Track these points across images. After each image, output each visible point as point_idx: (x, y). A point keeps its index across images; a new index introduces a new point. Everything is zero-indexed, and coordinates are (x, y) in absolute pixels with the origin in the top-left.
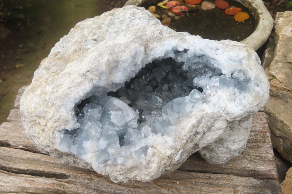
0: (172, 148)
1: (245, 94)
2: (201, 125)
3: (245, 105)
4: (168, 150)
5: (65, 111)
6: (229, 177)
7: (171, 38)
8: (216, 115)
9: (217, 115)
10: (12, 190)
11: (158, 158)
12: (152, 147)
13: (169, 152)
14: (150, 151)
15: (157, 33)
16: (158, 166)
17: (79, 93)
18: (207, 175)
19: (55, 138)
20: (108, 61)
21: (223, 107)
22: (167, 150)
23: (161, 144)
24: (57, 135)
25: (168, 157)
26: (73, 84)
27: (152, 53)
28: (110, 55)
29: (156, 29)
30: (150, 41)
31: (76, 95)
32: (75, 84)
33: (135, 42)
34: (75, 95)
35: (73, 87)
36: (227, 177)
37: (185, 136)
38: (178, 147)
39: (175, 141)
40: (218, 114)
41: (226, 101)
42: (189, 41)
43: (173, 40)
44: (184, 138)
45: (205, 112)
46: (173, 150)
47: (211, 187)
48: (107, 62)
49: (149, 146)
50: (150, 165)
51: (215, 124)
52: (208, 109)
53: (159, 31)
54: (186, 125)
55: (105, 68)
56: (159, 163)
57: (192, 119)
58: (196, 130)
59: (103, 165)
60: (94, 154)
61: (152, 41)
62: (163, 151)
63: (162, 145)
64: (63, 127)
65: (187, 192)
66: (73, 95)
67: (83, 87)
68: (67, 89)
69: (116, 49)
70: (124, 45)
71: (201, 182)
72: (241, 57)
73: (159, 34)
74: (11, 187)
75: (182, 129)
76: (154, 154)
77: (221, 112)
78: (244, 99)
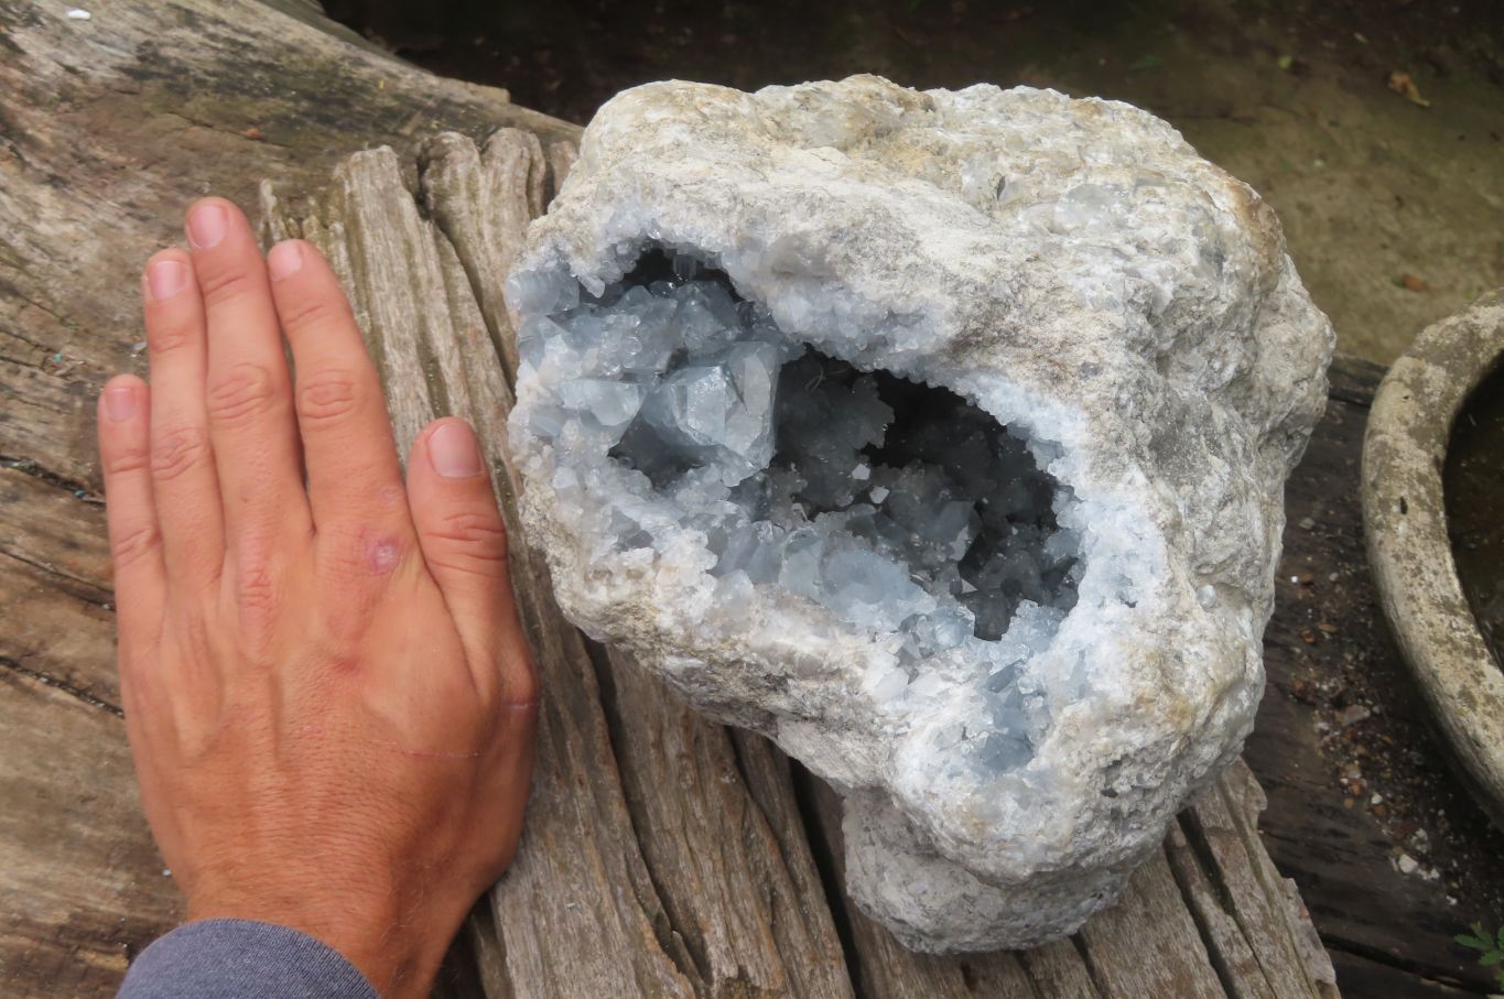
0: (684, 621)
1: (967, 771)
2: (812, 685)
3: (934, 790)
4: (673, 614)
5: (605, 220)
6: (833, 959)
7: (1086, 415)
8: (869, 715)
9: (872, 722)
10: (481, 275)
11: (630, 596)
12: (657, 556)
13: (665, 621)
14: (638, 557)
15: (1083, 354)
16: (606, 608)
17: (678, 221)
18: (808, 879)
19: (533, 249)
20: (802, 237)
21: (908, 725)
22: (670, 610)
23: (675, 581)
24: (542, 249)
25: (656, 629)
26: (694, 188)
27: (984, 379)
28: (831, 233)
29: (1094, 344)
30: (1024, 346)
31: (667, 219)
32: (697, 192)
33: (955, 292)
34: (663, 215)
35: (685, 192)
36: (829, 953)
37: (747, 646)
38: (698, 644)
39: (710, 617)
40: (877, 720)
41: (931, 726)
42: (1120, 486)
43: (1083, 425)
44: (739, 647)
45: (859, 671)
46: (681, 632)
47: (757, 903)
48: (795, 236)
49: (654, 543)
50: (597, 583)
51: (849, 734)
52: (878, 677)
53: (1093, 360)
54: (780, 627)
55: (773, 244)
56: (620, 608)
57: (814, 639)
58: (792, 677)
59: (534, 439)
60: (542, 390)
61: (1029, 352)
62: (659, 598)
63: (674, 586)
64: (569, 248)
65: (703, 822)
66: (662, 209)
67: (700, 223)
68: (667, 180)
69: (880, 241)
70: (919, 261)
71: (769, 863)
72: (1098, 687)
73: (1080, 363)
74: (489, 264)
75: (762, 622)
76: (635, 575)
77: (889, 729)
78: (951, 776)
